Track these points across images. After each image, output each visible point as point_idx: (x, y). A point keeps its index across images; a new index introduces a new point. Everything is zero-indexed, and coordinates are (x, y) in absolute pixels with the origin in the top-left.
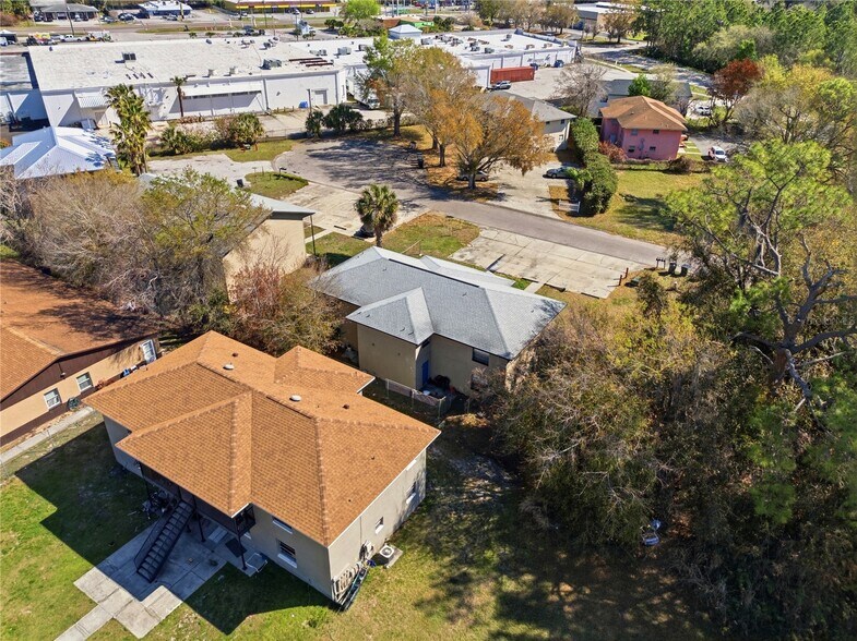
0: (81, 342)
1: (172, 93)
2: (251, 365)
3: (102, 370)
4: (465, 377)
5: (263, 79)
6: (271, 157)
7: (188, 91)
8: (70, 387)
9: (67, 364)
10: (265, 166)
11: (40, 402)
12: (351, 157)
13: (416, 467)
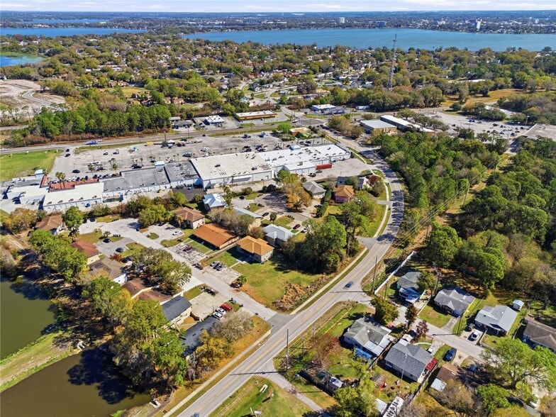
0: (231, 236)
1: (231, 179)
2: (253, 240)
3: (233, 240)
4: (281, 244)
5: (253, 174)
6: (254, 198)
7: (235, 178)
8: (230, 242)
9: (232, 238)
10: (252, 201)
11: (227, 243)
12: (272, 199)
13: (271, 252)
